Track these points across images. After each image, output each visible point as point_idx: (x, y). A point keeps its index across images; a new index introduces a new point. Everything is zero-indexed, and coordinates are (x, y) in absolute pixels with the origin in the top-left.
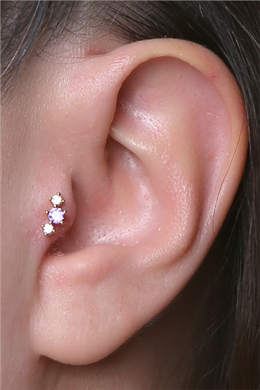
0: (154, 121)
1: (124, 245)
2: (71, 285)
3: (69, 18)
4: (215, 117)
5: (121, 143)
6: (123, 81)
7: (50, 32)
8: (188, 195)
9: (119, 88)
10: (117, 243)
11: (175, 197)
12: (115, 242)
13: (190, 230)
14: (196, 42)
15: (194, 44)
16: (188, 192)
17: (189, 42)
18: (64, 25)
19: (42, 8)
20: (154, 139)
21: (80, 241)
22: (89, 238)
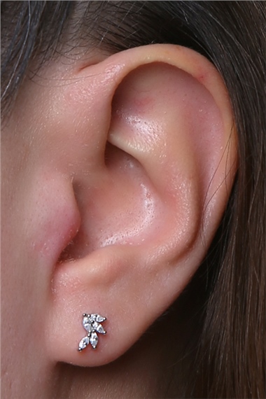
0: (149, 123)
1: (131, 244)
2: (84, 290)
3: (59, 41)
4: (207, 113)
5: (120, 147)
7: (42, 56)
8: (188, 191)
9: (111, 98)
10: (124, 243)
11: (176, 195)
12: (122, 241)
13: (193, 224)
14: (182, 45)
15: (181, 47)
16: (188, 189)
17: (175, 46)
18: (55, 48)
19: (32, 36)
20: (150, 140)
21: (88, 244)
22: (97, 239)
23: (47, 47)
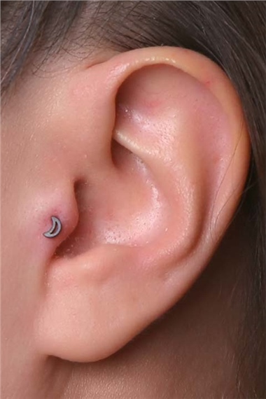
0: (157, 125)
1: (135, 245)
4: (218, 120)
6: (118, 87)
7: (46, 52)
8: (190, 196)
9: (115, 93)
16: (190, 193)
23: (51, 43)
